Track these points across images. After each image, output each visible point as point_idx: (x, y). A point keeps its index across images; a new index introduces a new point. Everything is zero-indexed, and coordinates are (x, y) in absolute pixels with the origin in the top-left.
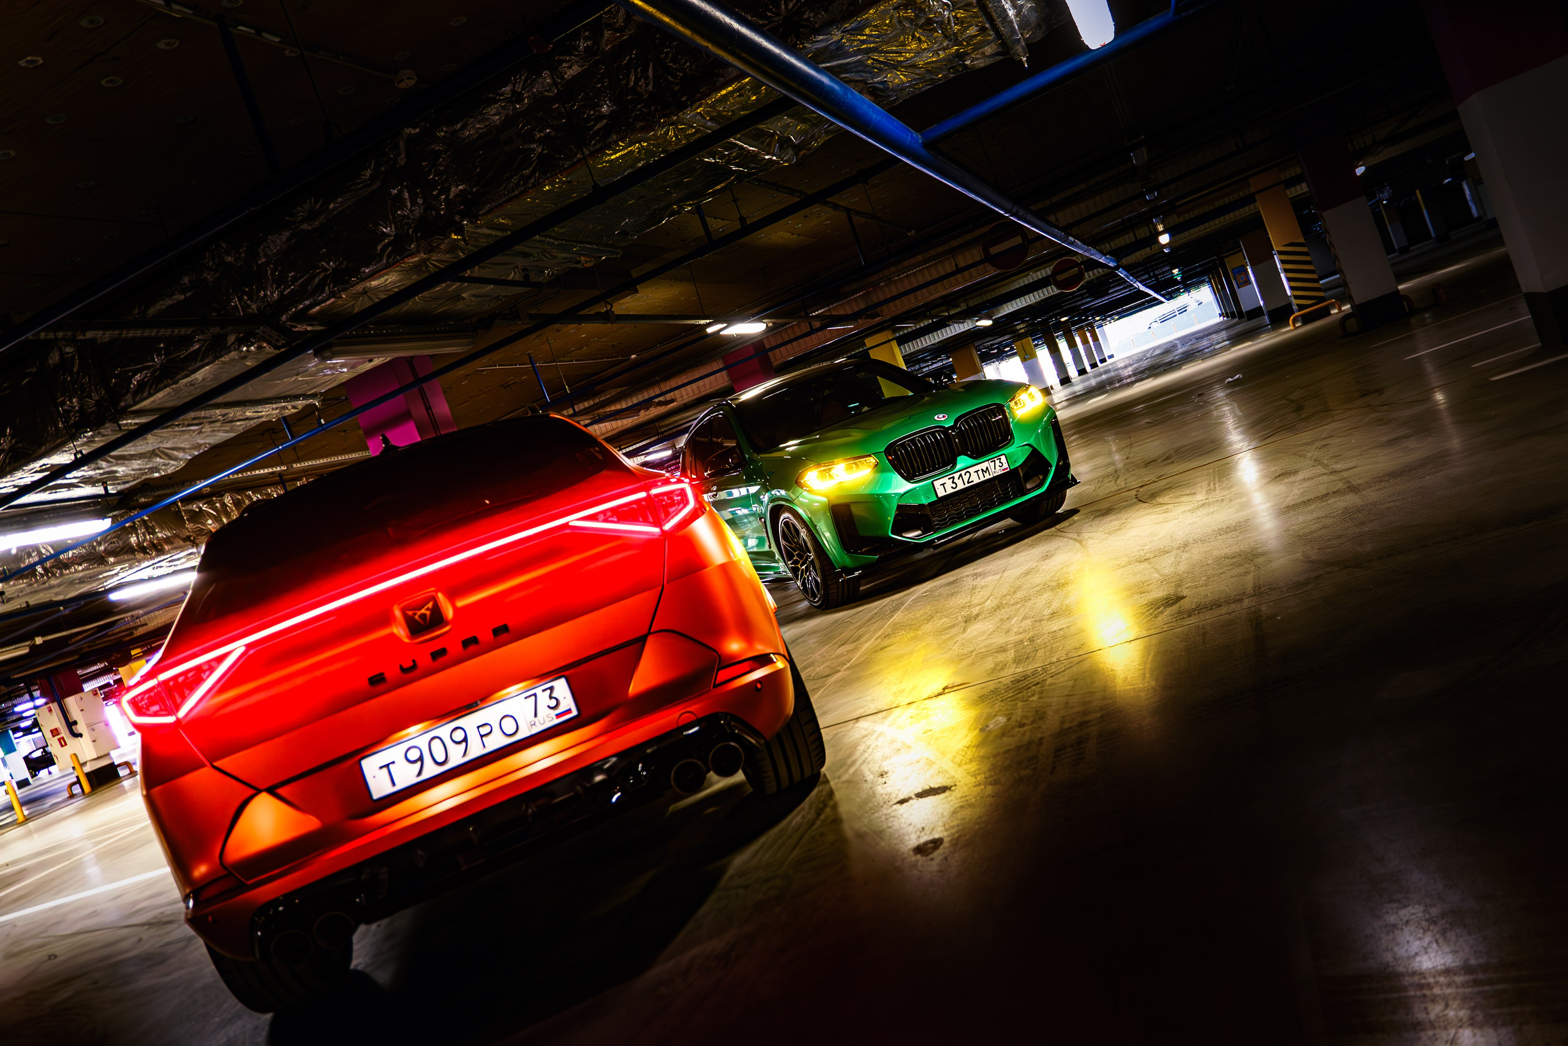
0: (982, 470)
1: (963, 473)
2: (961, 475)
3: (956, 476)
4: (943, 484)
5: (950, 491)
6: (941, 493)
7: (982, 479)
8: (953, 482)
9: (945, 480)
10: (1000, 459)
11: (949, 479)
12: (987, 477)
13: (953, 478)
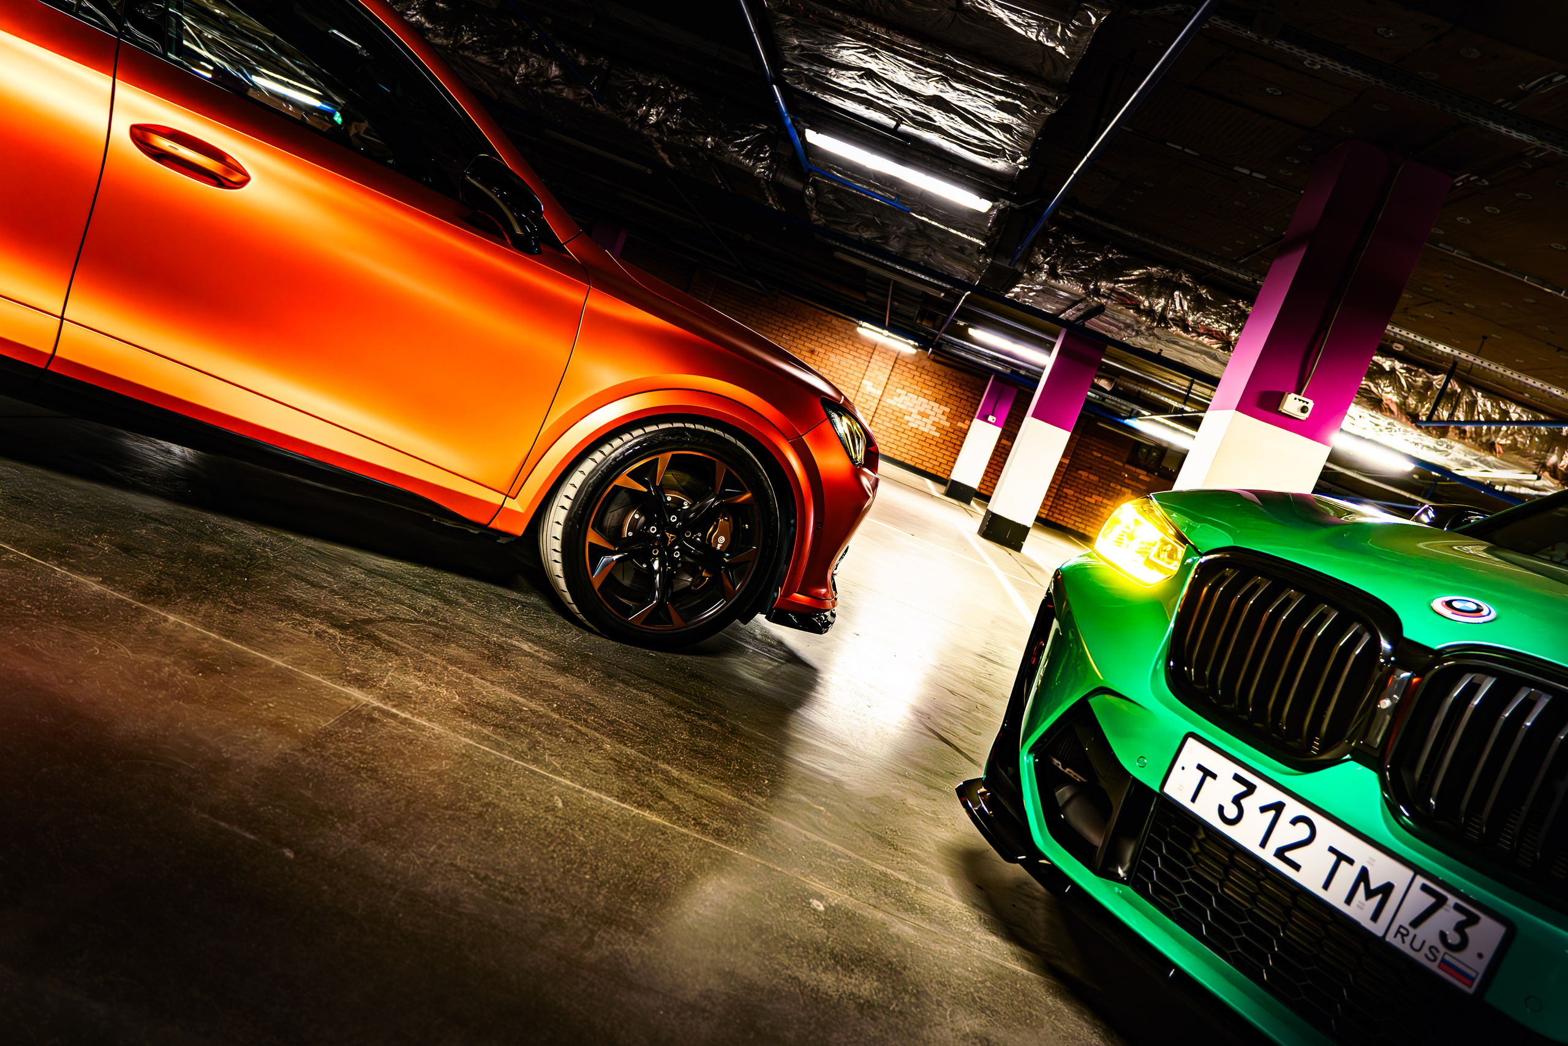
0: (1364, 875)
1: (1293, 808)
2: (1279, 807)
3: (1266, 794)
4: (1207, 773)
5: (1205, 810)
6: (1179, 788)
7: (1335, 896)
8: (1237, 800)
9: (1225, 769)
10: (1472, 920)
11: (1237, 778)
12: (1360, 910)
13: (1251, 789)
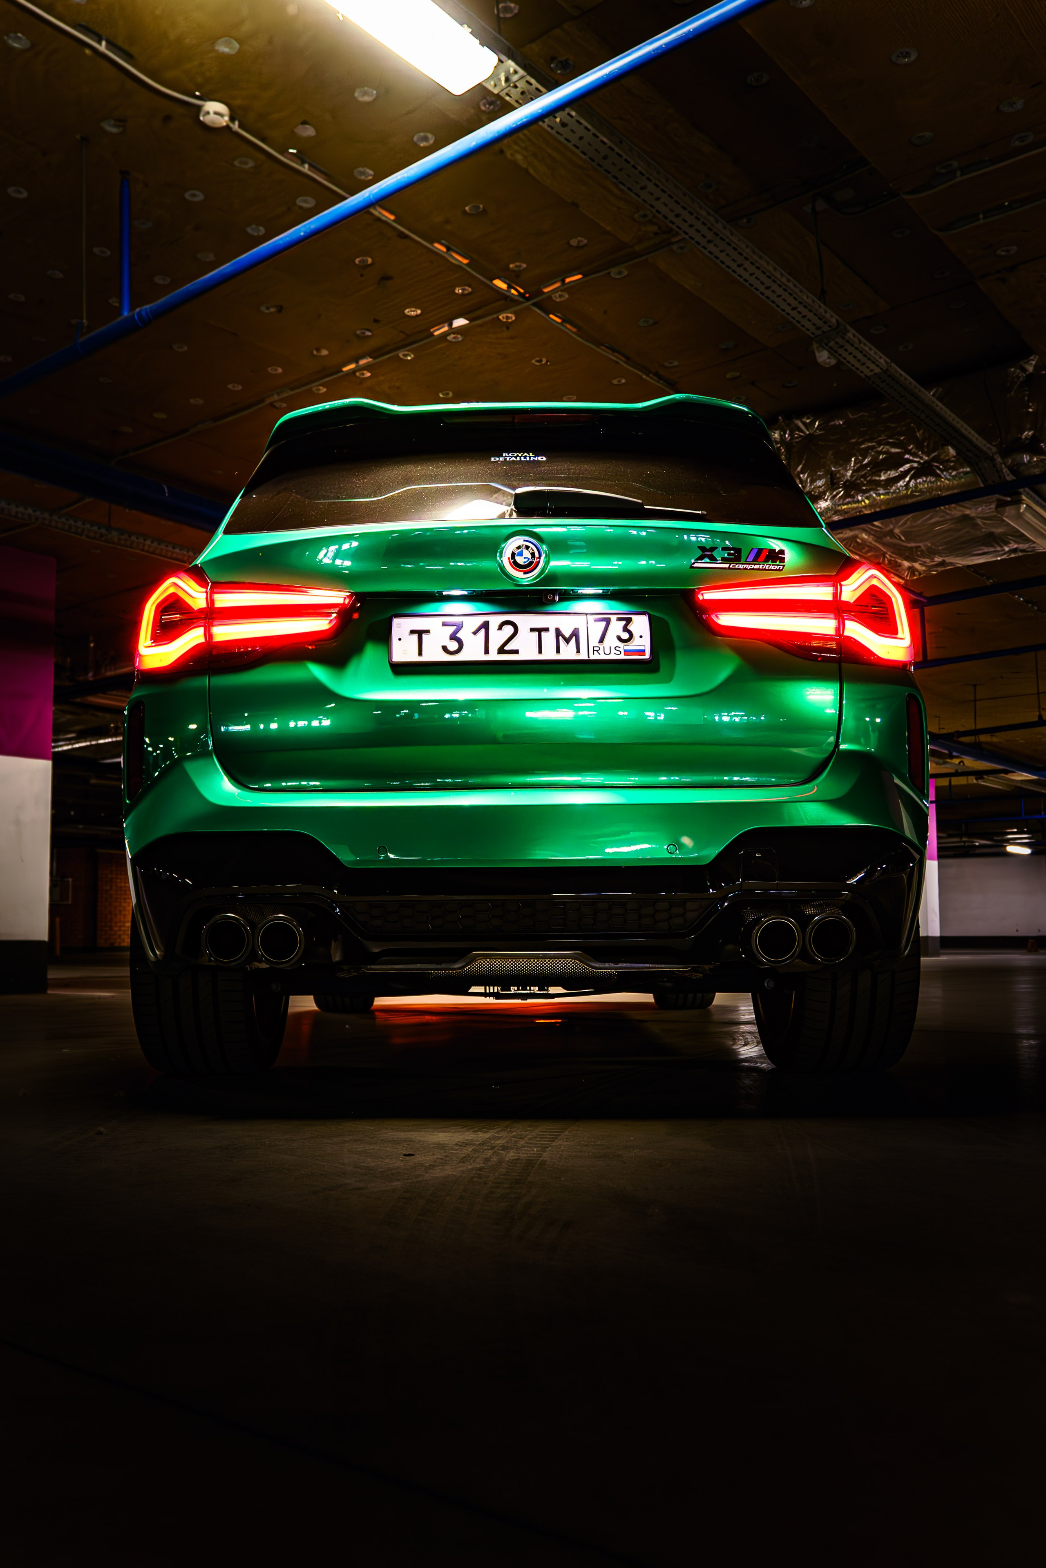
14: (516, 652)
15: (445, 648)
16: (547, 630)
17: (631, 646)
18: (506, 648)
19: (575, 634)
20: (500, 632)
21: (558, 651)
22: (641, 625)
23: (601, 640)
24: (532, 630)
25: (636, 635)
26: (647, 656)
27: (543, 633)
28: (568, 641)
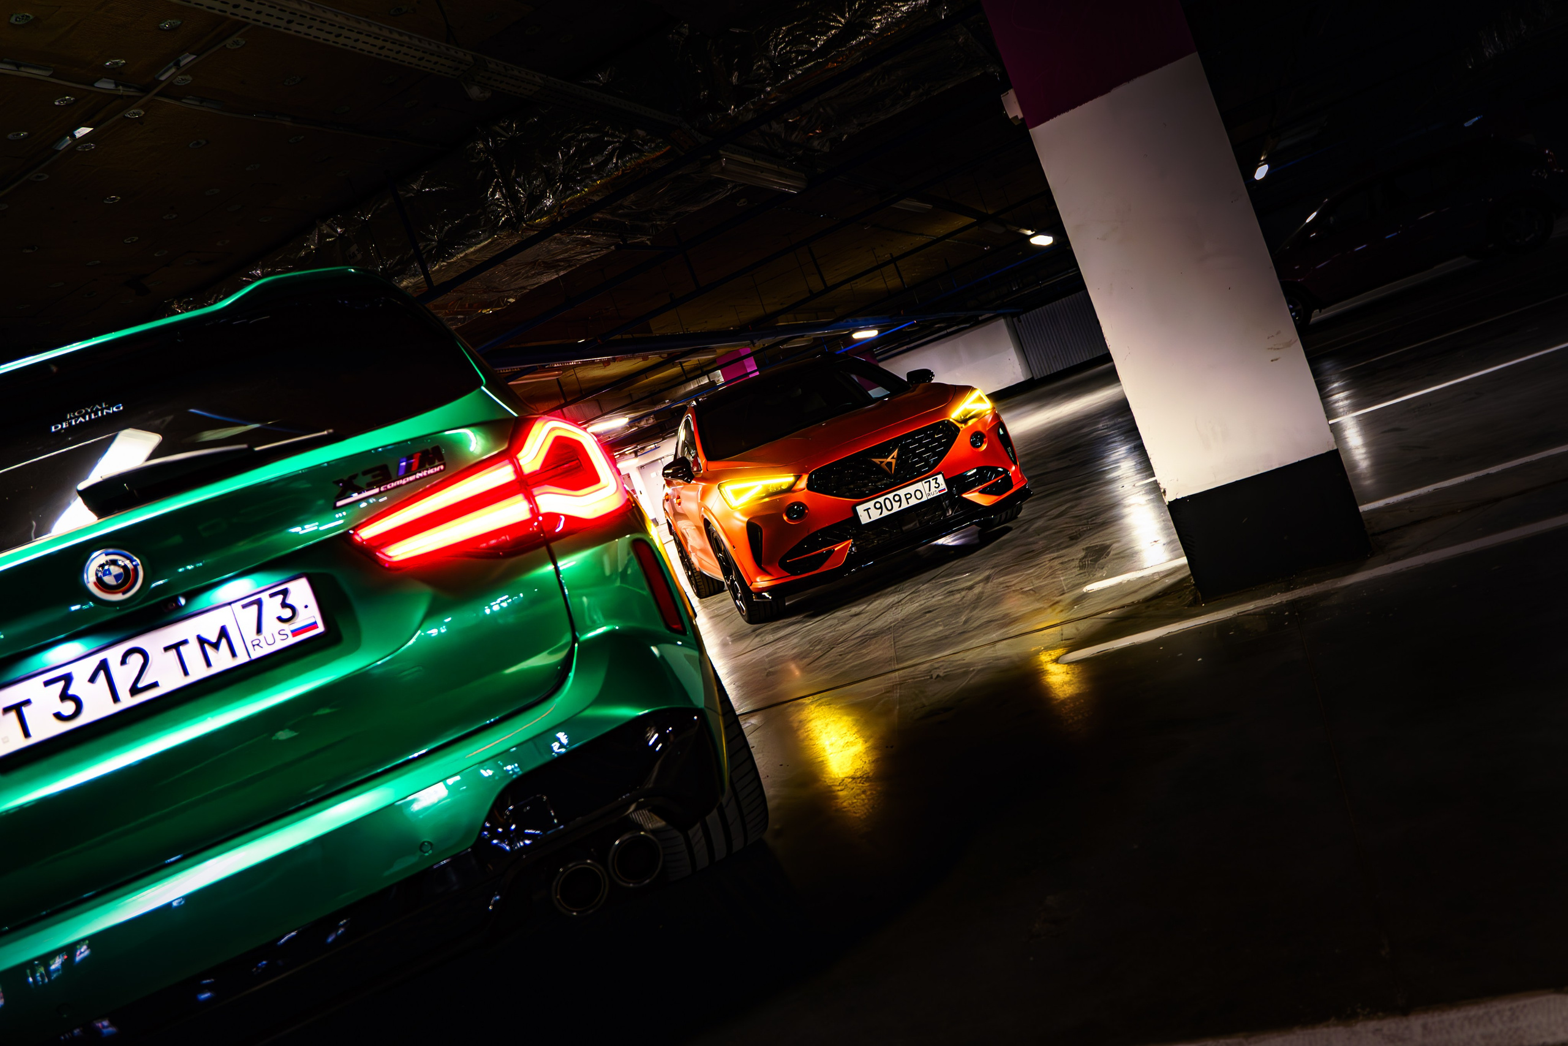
14: (155, 685)
15: (58, 716)
16: (185, 642)
17: (298, 623)
18: (140, 685)
19: (224, 633)
20: (125, 667)
21: (209, 664)
22: (301, 592)
23: (259, 630)
24: (167, 649)
25: (299, 607)
26: (321, 628)
27: (182, 648)
28: (216, 646)
